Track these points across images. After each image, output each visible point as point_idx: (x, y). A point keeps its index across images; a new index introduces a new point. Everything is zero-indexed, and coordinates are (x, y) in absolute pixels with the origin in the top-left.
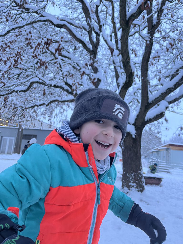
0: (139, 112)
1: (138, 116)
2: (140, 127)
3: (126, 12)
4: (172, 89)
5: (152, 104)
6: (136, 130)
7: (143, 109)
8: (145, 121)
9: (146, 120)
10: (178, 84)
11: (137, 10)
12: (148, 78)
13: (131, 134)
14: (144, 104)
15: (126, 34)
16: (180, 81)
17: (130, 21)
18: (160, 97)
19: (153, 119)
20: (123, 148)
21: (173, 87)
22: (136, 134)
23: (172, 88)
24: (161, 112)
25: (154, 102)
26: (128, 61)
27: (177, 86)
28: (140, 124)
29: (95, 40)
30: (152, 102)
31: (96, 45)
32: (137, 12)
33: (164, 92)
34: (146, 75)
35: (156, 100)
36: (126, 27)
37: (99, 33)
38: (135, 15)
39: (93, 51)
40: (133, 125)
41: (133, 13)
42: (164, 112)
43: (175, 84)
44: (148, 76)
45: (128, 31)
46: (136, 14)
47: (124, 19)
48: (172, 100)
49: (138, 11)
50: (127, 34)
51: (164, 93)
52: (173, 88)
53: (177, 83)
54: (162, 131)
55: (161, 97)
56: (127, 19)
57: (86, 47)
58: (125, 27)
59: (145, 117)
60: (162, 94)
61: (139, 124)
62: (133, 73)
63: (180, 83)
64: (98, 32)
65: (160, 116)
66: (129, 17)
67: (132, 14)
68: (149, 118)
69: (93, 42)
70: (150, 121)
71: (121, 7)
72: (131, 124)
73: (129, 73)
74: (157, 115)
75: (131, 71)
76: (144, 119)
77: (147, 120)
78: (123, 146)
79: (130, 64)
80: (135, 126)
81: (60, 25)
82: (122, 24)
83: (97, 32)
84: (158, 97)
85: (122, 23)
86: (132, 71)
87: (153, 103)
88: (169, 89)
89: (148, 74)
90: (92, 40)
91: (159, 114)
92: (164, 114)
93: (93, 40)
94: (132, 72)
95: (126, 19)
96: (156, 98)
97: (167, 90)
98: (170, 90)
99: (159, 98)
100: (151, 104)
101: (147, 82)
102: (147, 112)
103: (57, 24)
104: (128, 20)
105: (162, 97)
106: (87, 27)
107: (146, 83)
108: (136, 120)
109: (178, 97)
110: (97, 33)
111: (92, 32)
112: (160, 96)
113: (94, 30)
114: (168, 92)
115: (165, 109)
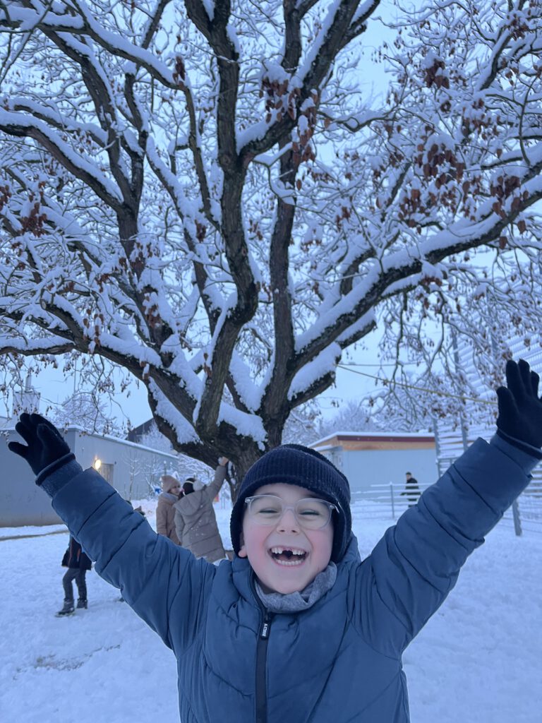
0: (272, 379)
1: (268, 389)
2: (275, 417)
3: (233, 133)
4: (352, 318)
5: (305, 356)
6: (266, 428)
7: (283, 371)
8: (288, 401)
9: (290, 399)
10: (364, 304)
11: (267, 133)
12: (288, 287)
13: (255, 440)
14: (284, 356)
15: (235, 187)
16: (370, 295)
17: (245, 156)
18: (324, 338)
19: (307, 392)
20: (233, 481)
21: (354, 312)
22: (266, 440)
23: (351, 314)
24: (325, 373)
25: (308, 350)
26: (244, 255)
27: (362, 309)
28: (276, 410)
29: (129, 174)
30: (303, 351)
31: (134, 190)
32: (265, 138)
33: (331, 326)
34: (284, 280)
35: (314, 345)
36: (236, 172)
37: (140, 154)
38: (262, 145)
39: (125, 205)
40: (257, 413)
41: (254, 140)
42: (334, 373)
43: (358, 303)
44: (289, 283)
45: (240, 182)
46: (264, 144)
47: (231, 152)
48: (348, 337)
49: (268, 138)
50: (238, 187)
51: (334, 326)
52: (354, 315)
53: (362, 301)
54: (322, 410)
55: (326, 339)
56: (238, 151)
57: (106, 193)
58: (233, 172)
59: (287, 391)
60: (328, 329)
61: (273, 409)
62: (257, 286)
63: (369, 301)
64: (139, 150)
65: (323, 384)
66: (242, 147)
67: (252, 141)
68: (297, 392)
69: (126, 180)
70: (302, 397)
71: (222, 120)
72: (252, 411)
73: (247, 285)
74: (316, 382)
75: (251, 280)
76: (286, 396)
77: (293, 397)
78: (234, 476)
79: (248, 262)
80: (261, 416)
81: (18, 127)
82: (227, 164)
83: (136, 151)
84: (319, 338)
85: (227, 162)
86: (253, 279)
87: (306, 353)
88: (344, 315)
89: (288, 277)
90: (122, 174)
91: (321, 379)
92: (332, 376)
93: (125, 175)
94: (255, 282)
95: (235, 153)
96: (313, 341)
97: (338, 319)
98: (347, 319)
99: (322, 339)
100: (301, 355)
101: (288, 299)
102: (293, 378)
103: (8, 125)
104: (241, 153)
105: (329, 337)
106: (104, 136)
107: (287, 303)
108: (264, 399)
109: (362, 329)
110: (133, 155)
111: (118, 149)
112: (323, 334)
113: (124, 143)
114: (342, 325)
115: (334, 362)
